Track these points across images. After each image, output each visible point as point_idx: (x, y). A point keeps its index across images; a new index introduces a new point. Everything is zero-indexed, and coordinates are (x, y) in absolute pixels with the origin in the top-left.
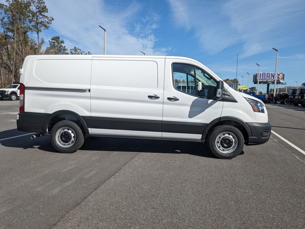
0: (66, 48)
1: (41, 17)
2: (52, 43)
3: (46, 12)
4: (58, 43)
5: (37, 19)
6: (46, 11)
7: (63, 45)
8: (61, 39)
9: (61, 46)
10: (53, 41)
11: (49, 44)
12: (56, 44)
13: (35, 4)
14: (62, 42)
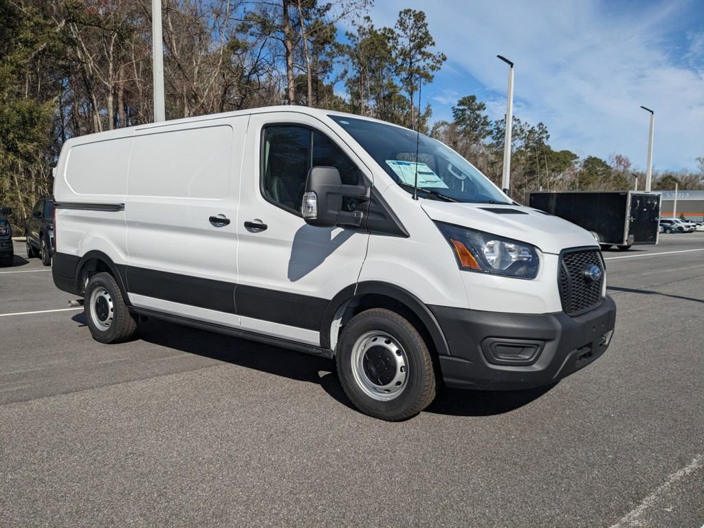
0: (488, 120)
1: (419, 57)
2: (460, 112)
3: (431, 45)
4: (473, 111)
5: (411, 63)
6: (430, 43)
7: (483, 113)
8: (478, 101)
9: (479, 116)
10: (462, 107)
11: (453, 114)
12: (468, 112)
13: (408, 31)
14: (481, 107)
